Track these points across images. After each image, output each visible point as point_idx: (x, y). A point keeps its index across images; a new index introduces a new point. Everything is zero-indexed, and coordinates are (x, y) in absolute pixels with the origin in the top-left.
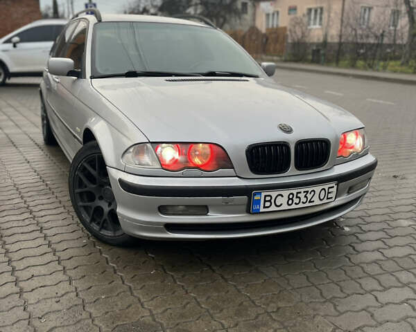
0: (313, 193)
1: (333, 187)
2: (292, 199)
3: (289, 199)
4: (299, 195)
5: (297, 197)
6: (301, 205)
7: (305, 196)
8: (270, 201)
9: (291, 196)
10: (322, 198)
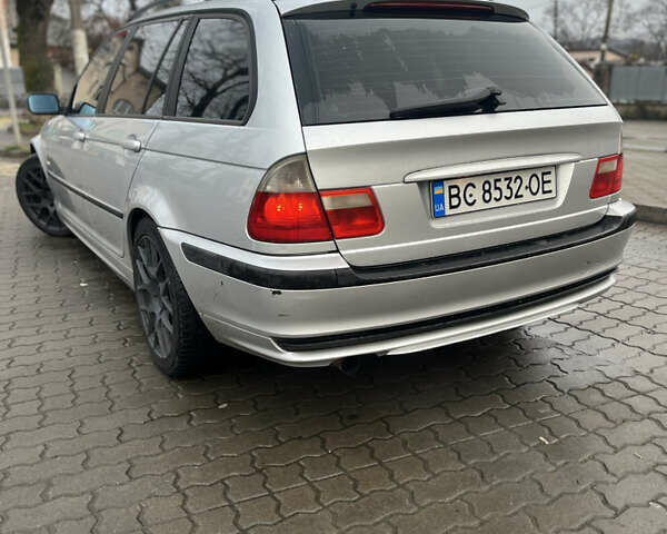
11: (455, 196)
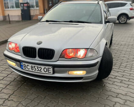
0: (40, 68)
1: (50, 68)
2: (33, 68)
3: (32, 68)
4: (35, 67)
5: (34, 68)
6: (36, 71)
7: (38, 68)
8: (25, 66)
9: (32, 67)
10: (46, 71)
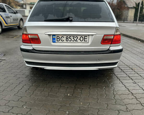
11: (58, 39)
